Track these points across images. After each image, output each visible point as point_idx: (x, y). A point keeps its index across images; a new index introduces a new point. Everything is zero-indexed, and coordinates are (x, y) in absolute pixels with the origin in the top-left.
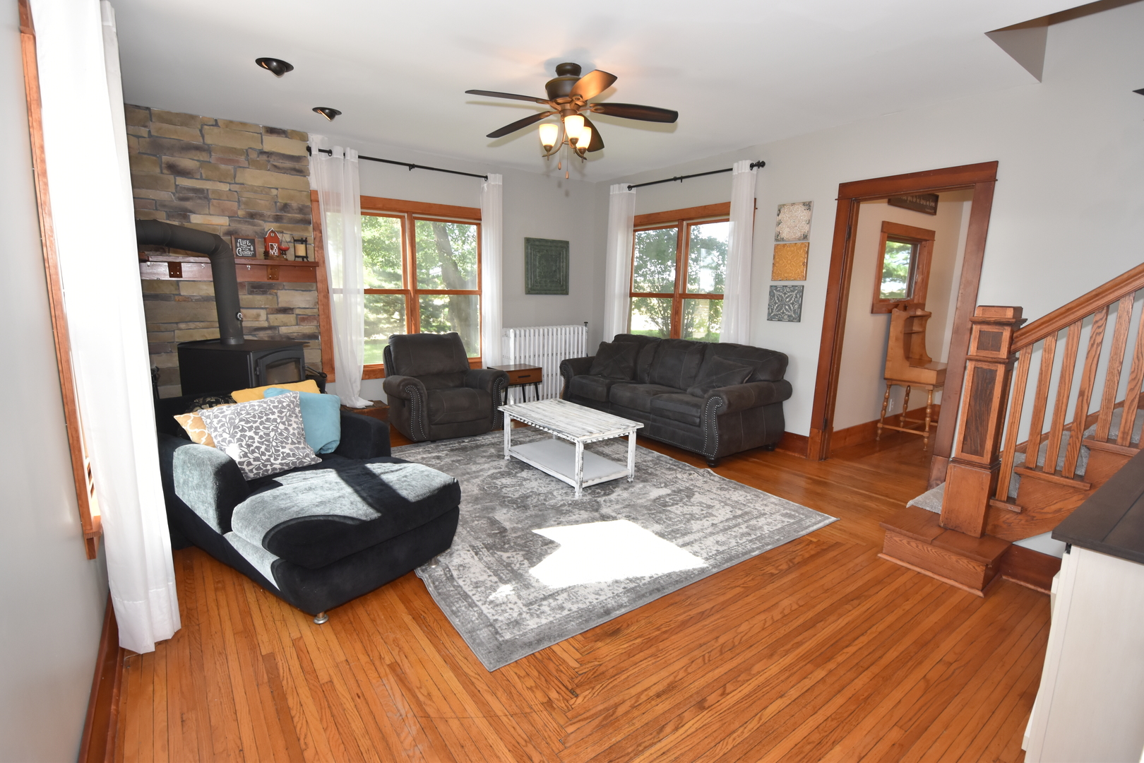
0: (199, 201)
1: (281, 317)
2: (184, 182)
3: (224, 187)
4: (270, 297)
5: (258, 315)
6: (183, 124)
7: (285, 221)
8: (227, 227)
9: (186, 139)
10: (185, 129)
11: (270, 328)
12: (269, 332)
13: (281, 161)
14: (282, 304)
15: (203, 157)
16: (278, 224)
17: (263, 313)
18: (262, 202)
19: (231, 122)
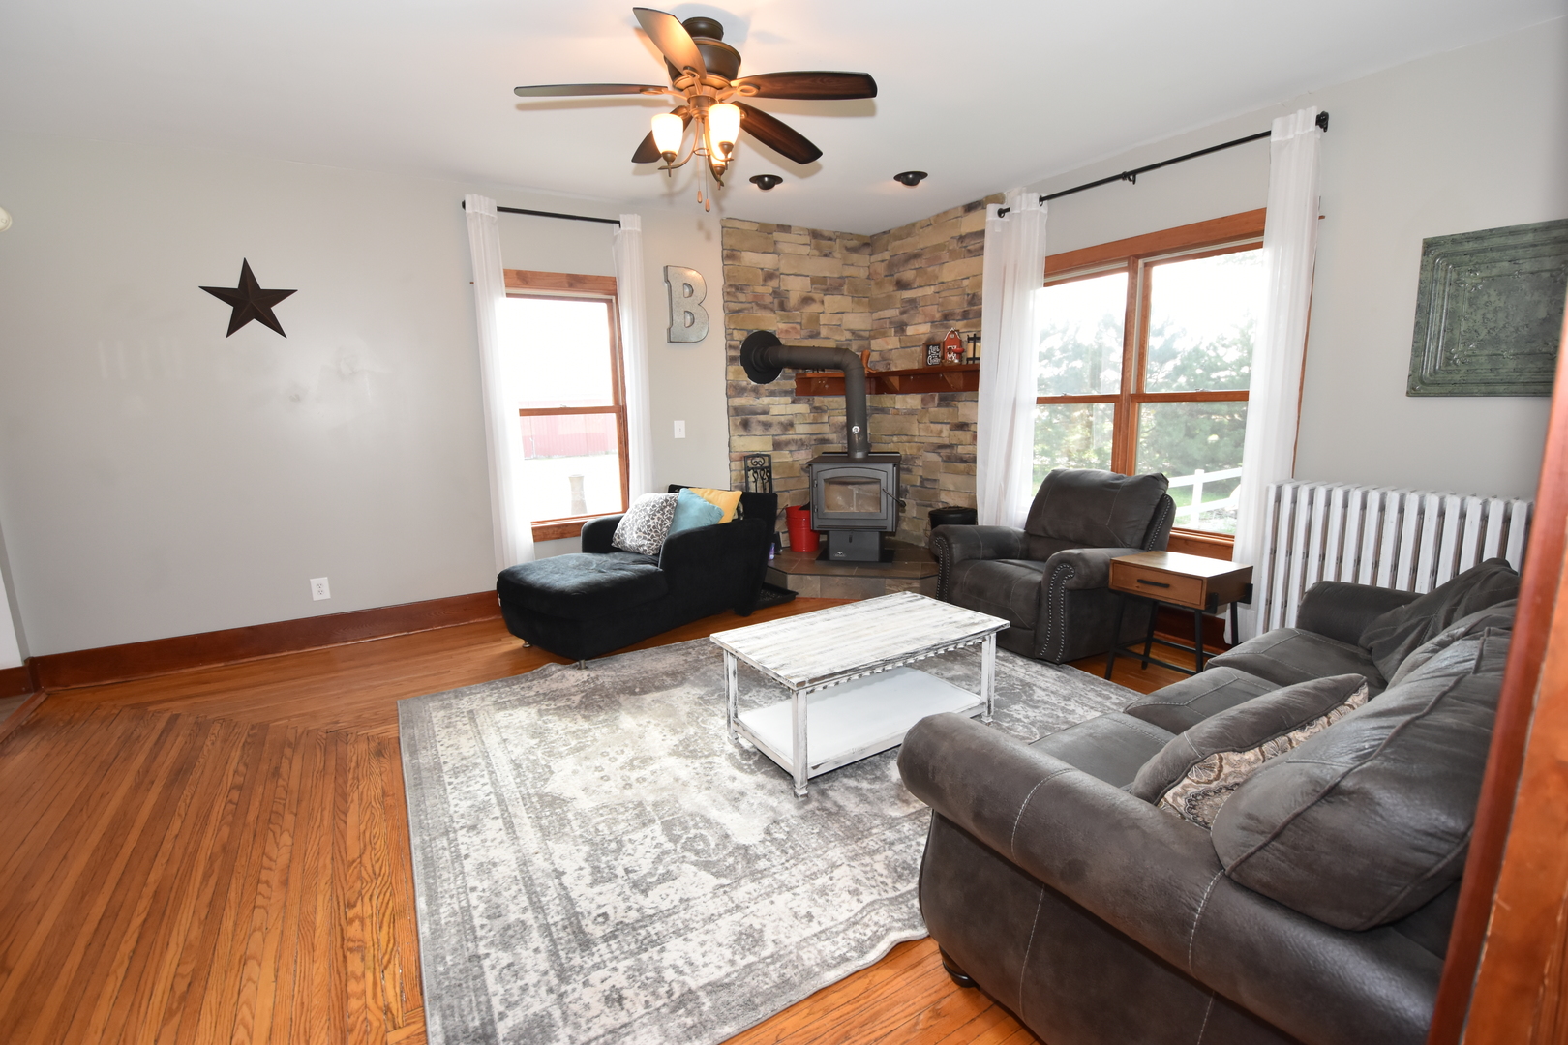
0: (912, 312)
1: (959, 433)
2: (907, 294)
3: (930, 291)
4: (951, 410)
5: (941, 431)
6: (909, 235)
7: (971, 316)
8: (927, 335)
9: (909, 250)
10: (909, 240)
11: (951, 446)
12: (948, 450)
13: (972, 242)
14: (961, 419)
15: (916, 264)
16: (965, 322)
17: (946, 429)
18: (955, 299)
19: (938, 215)
